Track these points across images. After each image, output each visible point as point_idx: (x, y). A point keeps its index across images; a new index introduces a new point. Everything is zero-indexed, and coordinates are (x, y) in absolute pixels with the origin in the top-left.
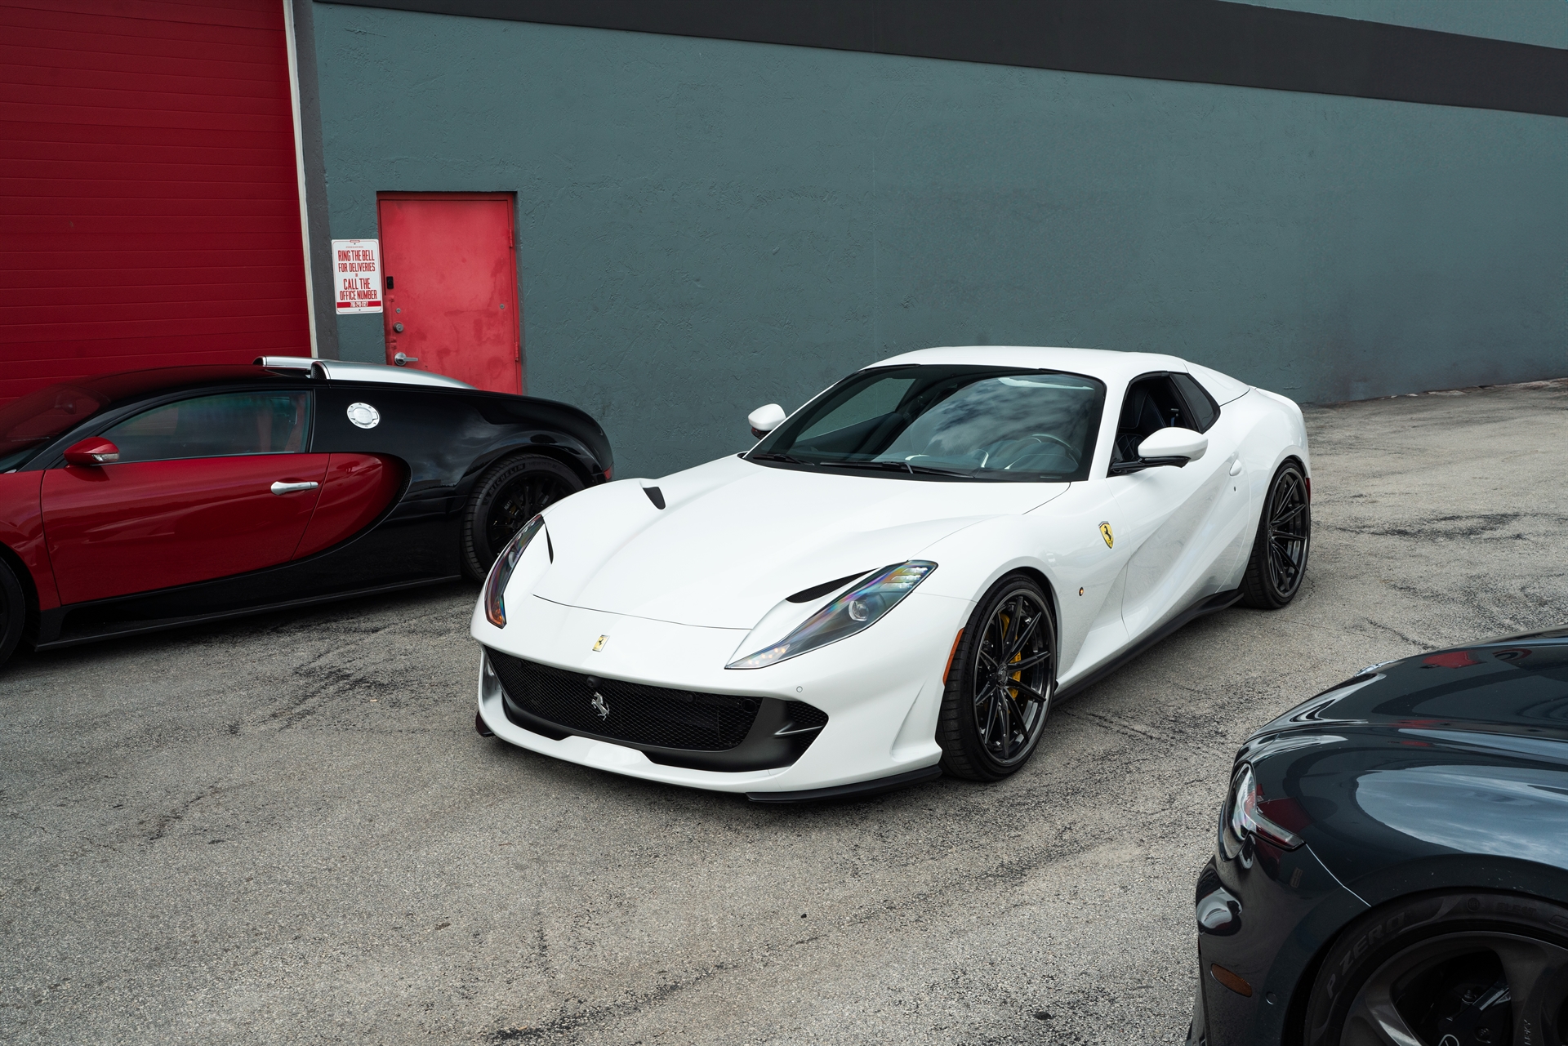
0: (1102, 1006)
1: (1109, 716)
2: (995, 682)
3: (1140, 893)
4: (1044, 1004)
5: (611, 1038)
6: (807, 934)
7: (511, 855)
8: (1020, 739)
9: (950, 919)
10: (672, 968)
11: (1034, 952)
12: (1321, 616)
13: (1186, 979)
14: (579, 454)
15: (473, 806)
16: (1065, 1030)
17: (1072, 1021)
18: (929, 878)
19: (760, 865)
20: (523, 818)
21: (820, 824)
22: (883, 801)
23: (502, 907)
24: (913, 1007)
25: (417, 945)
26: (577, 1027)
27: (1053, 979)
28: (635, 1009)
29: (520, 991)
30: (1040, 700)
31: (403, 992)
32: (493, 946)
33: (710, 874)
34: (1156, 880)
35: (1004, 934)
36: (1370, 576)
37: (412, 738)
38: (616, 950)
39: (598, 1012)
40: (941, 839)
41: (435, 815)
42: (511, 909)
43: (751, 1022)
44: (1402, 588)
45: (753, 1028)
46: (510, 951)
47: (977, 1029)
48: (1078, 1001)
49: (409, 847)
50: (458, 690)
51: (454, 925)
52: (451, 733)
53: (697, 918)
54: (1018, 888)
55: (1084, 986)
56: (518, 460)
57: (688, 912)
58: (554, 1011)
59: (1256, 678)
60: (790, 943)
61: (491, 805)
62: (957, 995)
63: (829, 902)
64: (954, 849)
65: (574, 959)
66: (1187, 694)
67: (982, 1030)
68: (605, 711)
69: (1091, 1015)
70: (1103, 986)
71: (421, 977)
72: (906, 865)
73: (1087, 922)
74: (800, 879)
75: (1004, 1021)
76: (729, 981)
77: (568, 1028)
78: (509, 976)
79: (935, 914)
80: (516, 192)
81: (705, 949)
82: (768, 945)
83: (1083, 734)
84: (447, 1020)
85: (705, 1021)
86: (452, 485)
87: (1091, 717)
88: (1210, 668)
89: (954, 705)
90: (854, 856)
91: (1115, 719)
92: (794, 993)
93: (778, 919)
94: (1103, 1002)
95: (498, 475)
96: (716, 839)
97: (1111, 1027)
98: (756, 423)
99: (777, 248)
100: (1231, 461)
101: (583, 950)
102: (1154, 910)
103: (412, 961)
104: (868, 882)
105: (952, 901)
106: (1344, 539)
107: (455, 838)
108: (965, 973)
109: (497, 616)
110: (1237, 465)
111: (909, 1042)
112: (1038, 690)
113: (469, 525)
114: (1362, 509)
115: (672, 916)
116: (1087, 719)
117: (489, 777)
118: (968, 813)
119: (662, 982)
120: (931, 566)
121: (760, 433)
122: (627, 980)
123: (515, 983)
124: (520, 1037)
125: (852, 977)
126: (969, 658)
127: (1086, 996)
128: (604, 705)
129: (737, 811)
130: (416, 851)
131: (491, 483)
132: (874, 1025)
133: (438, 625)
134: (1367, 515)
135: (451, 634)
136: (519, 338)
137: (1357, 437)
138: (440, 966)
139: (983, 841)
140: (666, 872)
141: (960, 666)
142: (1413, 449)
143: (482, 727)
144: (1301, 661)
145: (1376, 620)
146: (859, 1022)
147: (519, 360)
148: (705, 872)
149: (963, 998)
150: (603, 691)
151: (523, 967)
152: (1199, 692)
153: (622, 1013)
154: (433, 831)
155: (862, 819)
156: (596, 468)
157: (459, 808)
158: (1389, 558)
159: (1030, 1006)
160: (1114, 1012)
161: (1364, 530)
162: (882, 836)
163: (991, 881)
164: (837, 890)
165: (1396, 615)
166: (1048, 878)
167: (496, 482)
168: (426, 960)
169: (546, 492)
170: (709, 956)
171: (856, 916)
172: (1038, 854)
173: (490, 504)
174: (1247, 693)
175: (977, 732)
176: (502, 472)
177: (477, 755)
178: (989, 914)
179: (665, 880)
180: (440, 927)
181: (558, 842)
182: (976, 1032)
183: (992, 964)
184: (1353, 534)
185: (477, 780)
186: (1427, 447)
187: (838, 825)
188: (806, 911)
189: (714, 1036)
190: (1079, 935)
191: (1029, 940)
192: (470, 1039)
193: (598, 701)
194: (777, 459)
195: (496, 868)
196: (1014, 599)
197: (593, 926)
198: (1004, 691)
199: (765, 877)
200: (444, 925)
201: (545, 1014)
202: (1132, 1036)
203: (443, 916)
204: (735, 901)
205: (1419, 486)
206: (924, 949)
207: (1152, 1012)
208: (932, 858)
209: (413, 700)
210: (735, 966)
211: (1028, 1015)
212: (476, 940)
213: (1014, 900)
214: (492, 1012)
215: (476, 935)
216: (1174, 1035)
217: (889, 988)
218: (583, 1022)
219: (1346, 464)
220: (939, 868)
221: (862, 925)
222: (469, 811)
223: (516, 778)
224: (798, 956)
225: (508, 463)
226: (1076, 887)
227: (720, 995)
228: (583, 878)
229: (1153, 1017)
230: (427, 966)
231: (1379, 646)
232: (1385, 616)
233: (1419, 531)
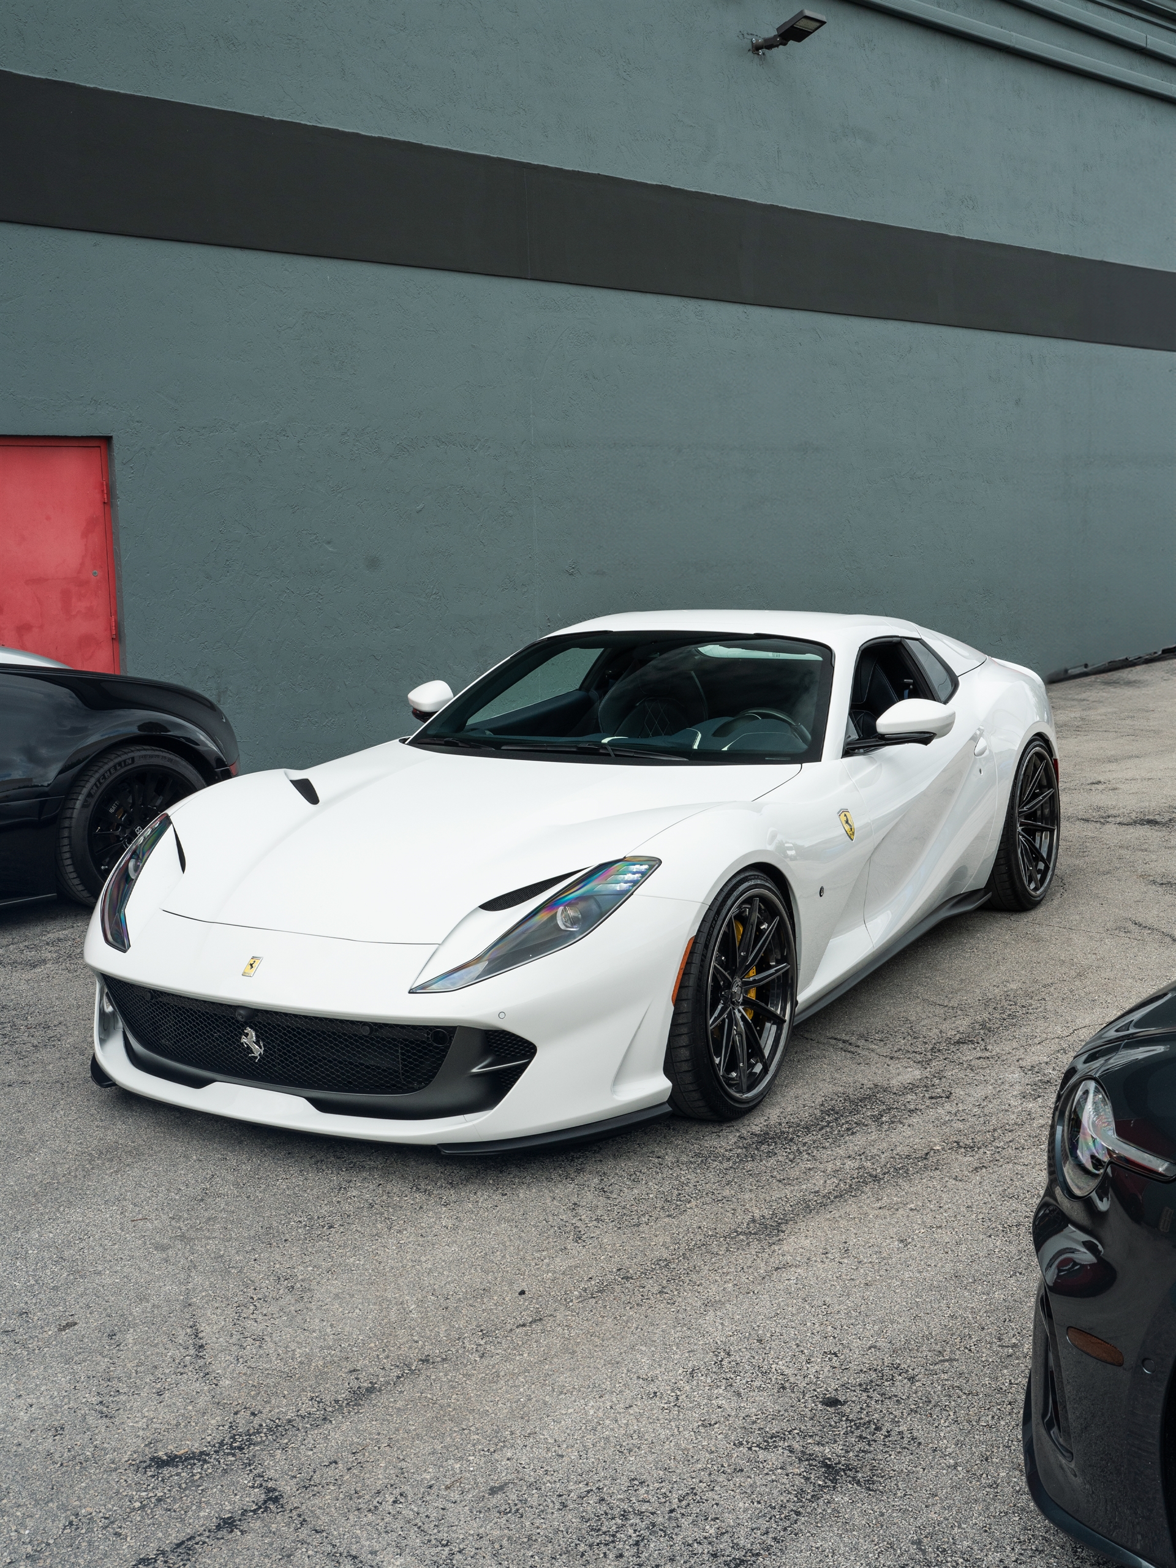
0: (901, 1387)
1: (854, 1039)
2: (730, 1001)
3: (923, 1247)
4: (831, 1387)
5: (297, 1458)
6: (528, 1315)
7: (148, 1233)
8: (758, 1068)
9: (700, 1289)
10: (365, 1366)
11: (809, 1324)
12: (1077, 917)
13: (995, 1347)
14: (198, 745)
15: (94, 1174)
16: (861, 1418)
17: (868, 1406)
18: (668, 1240)
19: (460, 1232)
20: (159, 1186)
21: (528, 1180)
22: (601, 1149)
23: (142, 1298)
24: (672, 1399)
25: (36, 1351)
26: (252, 1447)
27: (837, 1356)
28: (325, 1419)
29: (174, 1404)
30: (779, 1021)
31: (22, 1413)
32: (135, 1348)
33: (400, 1246)
34: (939, 1230)
35: (768, 1303)
36: (1125, 871)
37: (9, 1093)
38: (293, 1346)
39: (277, 1426)
40: (676, 1192)
41: (46, 1187)
42: (154, 1300)
43: (473, 1429)
44: (1162, 884)
45: (477, 1437)
46: (157, 1353)
47: (754, 1422)
48: (872, 1381)
49: (17, 1228)
50: (62, 1032)
51: (81, 1325)
52: (58, 1085)
53: (390, 1301)
54: (776, 1248)
55: (875, 1362)
56: (126, 753)
57: (378, 1294)
58: (221, 1428)
59: (1017, 990)
60: (509, 1327)
61: (116, 1172)
62: (724, 1381)
63: (550, 1274)
64: (694, 1203)
65: (241, 1360)
66: (940, 1011)
67: (760, 1422)
68: (257, 1051)
69: (890, 1398)
70: (898, 1361)
71: (45, 1393)
72: (638, 1225)
73: (867, 1284)
74: (512, 1248)
75: (786, 1410)
76: (437, 1379)
77: (241, 1448)
78: (159, 1386)
79: (681, 1283)
80: (111, 437)
81: (405, 1340)
82: (482, 1331)
83: (826, 1061)
84: (83, 1447)
85: (415, 1430)
86: (46, 784)
87: (833, 1042)
88: (962, 980)
89: (684, 1030)
90: (574, 1216)
91: (861, 1043)
92: (522, 1390)
93: (491, 1298)
94: (901, 1381)
95: (102, 771)
96: (403, 1203)
97: (916, 1412)
98: (417, 704)
99: (421, 506)
100: (974, 739)
101: (250, 1349)
102: (943, 1267)
103: (31, 1373)
104: (595, 1247)
105: (699, 1267)
106: (1090, 830)
107: (75, 1215)
108: (729, 1354)
109: (118, 938)
110: (981, 744)
111: (672, 1444)
112: (777, 1009)
113: (66, 833)
114: (1103, 797)
115: (358, 1299)
116: (828, 1043)
117: (110, 1137)
118: (704, 1160)
119: (355, 1384)
120: (654, 863)
121: (423, 716)
122: (311, 1383)
123: (167, 1394)
124: (181, 1464)
125: (592, 1365)
126: (701, 972)
127: (880, 1375)
128: (257, 1043)
129: (424, 1167)
130: (25, 1233)
131: (93, 781)
132: (627, 1425)
133: (30, 955)
134: (1110, 804)
135: (47, 966)
136: (116, 611)
137: (1083, 719)
138: (68, 1378)
139: (727, 1192)
140: (345, 1246)
141: (692, 982)
142: (1147, 731)
143: (99, 1075)
144: (1064, 969)
145: (1140, 920)
146: (607, 1422)
147: (117, 637)
148: (393, 1245)
149: (731, 1385)
150: (256, 1025)
151: (175, 1373)
152: (953, 1008)
153: (308, 1426)
154: (45, 1207)
155: (579, 1171)
156: (220, 762)
157: (76, 1176)
158: (1142, 850)
159: (815, 1390)
160: (916, 1393)
161: (1109, 820)
162: (604, 1192)
163: (742, 1241)
164: (558, 1260)
165: (1161, 914)
166: (810, 1233)
167: (98, 780)
168: (50, 1371)
169: (159, 791)
170: (410, 1348)
171: (585, 1290)
172: (794, 1205)
173: (91, 807)
174: (1009, 1007)
175: (712, 1061)
176: (106, 767)
177: (93, 1111)
178: (747, 1281)
179: (345, 1255)
180: (65, 1328)
181: (206, 1214)
182: (754, 1426)
183: (760, 1341)
184: (1098, 825)
185: (96, 1142)
186: (1161, 729)
187: (549, 1180)
188: (524, 1286)
189: (428, 1449)
190: (859, 1301)
191: (801, 1309)
192: (116, 1469)
193: (249, 1037)
194: (447, 744)
195: (130, 1250)
196: (749, 900)
197: (260, 1317)
198: (739, 1011)
199: (468, 1246)
200: (69, 1325)
201: (210, 1432)
202: (942, 1421)
203: (67, 1314)
204: (435, 1278)
205: (1161, 770)
206: (675, 1327)
207: (961, 1390)
208: (669, 1216)
209: (7, 1047)
210: (444, 1360)
211: (814, 1402)
212: (113, 1341)
213: (775, 1261)
214: (141, 1433)
215: (111, 1336)
216: (993, 1417)
217: (638, 1377)
218: (259, 1439)
219: (1077, 748)
220: (678, 1227)
221: (594, 1301)
222: (89, 1180)
223: (145, 1137)
224: (520, 1343)
225: (113, 756)
226: (846, 1243)
227: (429, 1396)
228: (241, 1258)
229: (964, 1397)
230: (51, 1379)
231: (1149, 949)
232: (1149, 916)
233: (1170, 820)
